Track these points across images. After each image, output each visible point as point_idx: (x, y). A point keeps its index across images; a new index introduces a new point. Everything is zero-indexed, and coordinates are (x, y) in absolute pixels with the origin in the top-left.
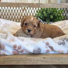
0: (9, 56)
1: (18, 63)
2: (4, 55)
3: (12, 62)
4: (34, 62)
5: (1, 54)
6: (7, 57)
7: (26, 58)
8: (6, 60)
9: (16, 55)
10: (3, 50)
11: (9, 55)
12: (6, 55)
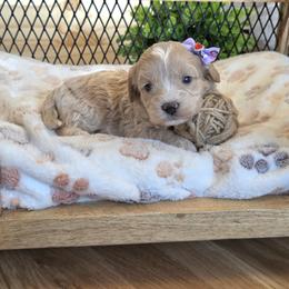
0: (38, 214)
1: (77, 240)
2: (19, 209)
3: (50, 236)
4: (140, 233)
5: (4, 206)
6: (28, 216)
7: (107, 219)
8: (27, 229)
9: (65, 210)
10: (13, 189)
11: (39, 210)
12: (26, 210)
